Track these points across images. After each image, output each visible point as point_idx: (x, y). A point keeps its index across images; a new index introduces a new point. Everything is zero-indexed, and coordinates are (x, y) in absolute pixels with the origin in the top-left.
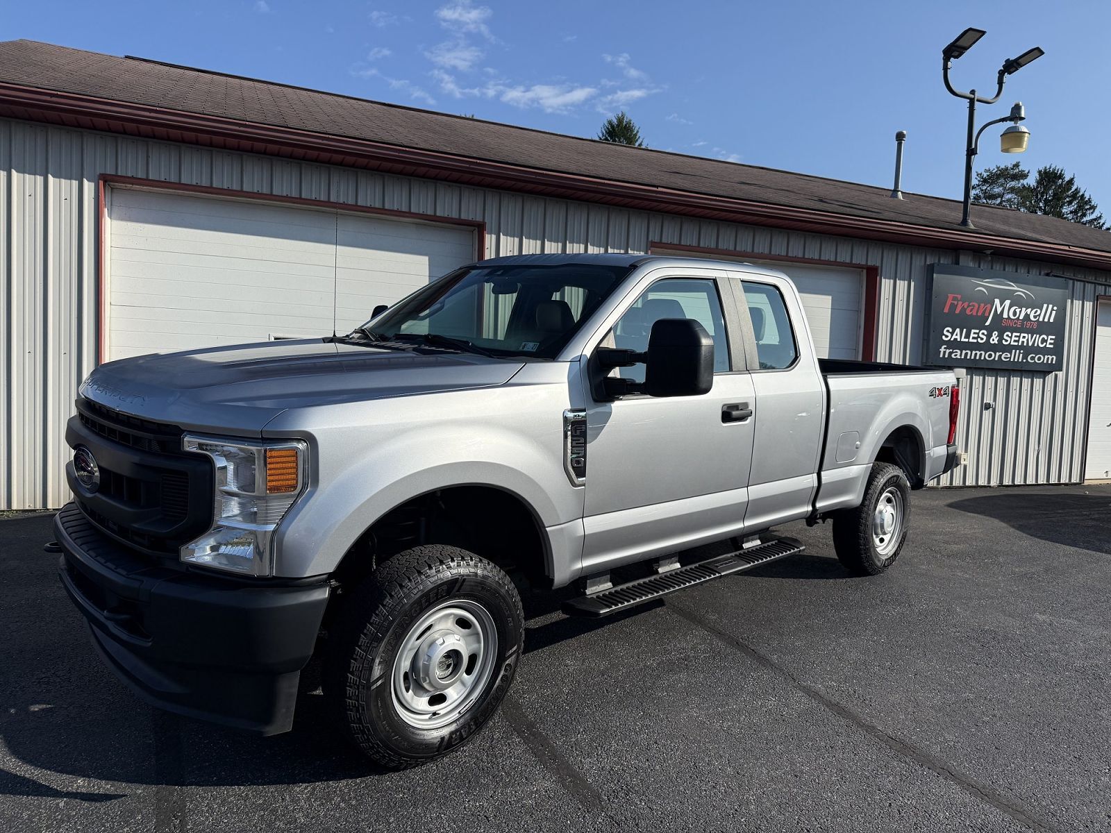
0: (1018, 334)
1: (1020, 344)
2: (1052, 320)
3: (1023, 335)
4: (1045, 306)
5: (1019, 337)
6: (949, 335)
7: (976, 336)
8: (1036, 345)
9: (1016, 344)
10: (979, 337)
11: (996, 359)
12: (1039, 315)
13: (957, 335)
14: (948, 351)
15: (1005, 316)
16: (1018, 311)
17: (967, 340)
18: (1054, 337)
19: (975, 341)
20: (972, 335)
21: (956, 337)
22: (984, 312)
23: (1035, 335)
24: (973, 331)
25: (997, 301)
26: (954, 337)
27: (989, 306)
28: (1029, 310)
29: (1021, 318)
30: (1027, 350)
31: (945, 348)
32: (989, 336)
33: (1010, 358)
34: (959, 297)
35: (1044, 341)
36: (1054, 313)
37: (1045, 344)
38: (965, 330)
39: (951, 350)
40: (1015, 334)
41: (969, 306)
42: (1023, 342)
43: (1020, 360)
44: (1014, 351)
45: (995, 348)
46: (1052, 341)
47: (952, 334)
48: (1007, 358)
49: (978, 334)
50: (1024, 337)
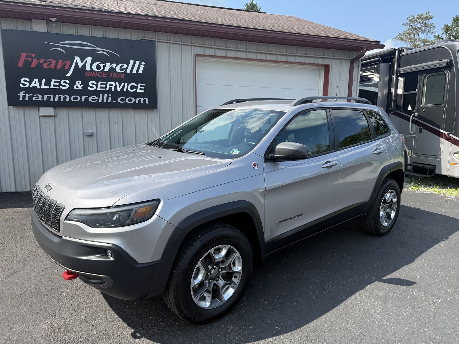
0: (105, 83)
1: (107, 89)
2: (140, 72)
3: (109, 83)
4: (132, 62)
5: (106, 85)
6: (28, 84)
7: (58, 84)
8: (125, 90)
9: (104, 89)
10: (60, 84)
11: (83, 100)
12: (126, 69)
13: (35, 83)
14: (27, 96)
15: (88, 68)
16: (102, 65)
17: (48, 87)
18: (144, 85)
19: (58, 88)
20: (53, 83)
21: (35, 85)
22: (64, 66)
23: (123, 84)
24: (53, 81)
25: (77, 59)
26: (33, 84)
27: (68, 62)
28: (114, 65)
29: (106, 70)
30: (115, 94)
31: (24, 93)
32: (72, 84)
33: (98, 100)
34: (33, 55)
35: (132, 87)
36: (142, 67)
37: (135, 90)
38: (44, 80)
39: (32, 95)
40: (100, 83)
41: (45, 62)
42: (110, 89)
43: (109, 101)
44: (101, 95)
45: (80, 93)
46: (143, 88)
47: (30, 83)
48: (96, 100)
49: (60, 82)
50: (111, 85)
